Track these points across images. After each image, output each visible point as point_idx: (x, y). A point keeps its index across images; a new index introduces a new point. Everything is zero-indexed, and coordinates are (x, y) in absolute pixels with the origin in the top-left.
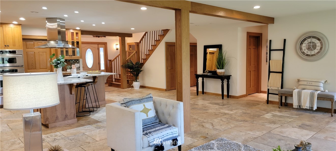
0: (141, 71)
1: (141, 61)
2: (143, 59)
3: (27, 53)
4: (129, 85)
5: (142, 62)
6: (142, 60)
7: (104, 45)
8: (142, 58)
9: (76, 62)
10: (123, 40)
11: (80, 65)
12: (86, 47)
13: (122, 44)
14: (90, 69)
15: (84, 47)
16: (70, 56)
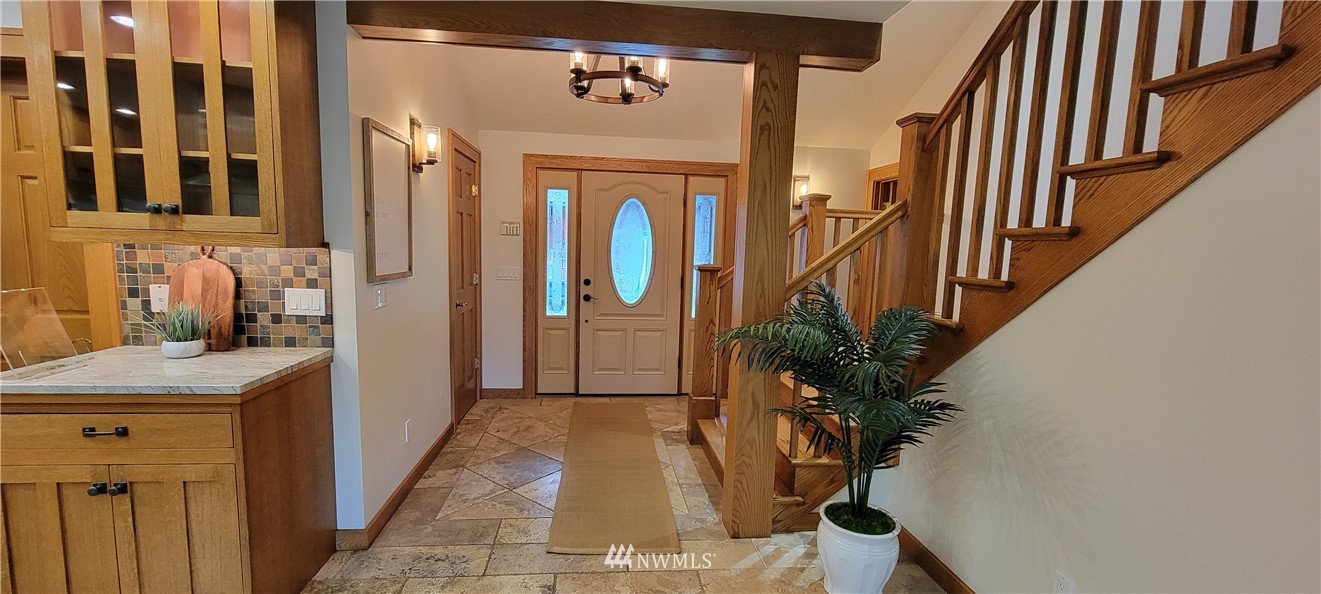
0: (930, 413)
1: (945, 307)
2: (964, 284)
4: (795, 509)
5: (956, 317)
6: (958, 290)
7: (724, 179)
8: (962, 271)
9: (299, 272)
10: (775, 87)
11: (329, 304)
12: (615, 186)
13: (762, 122)
14: (631, 311)
15: (607, 190)
16: (158, 218)
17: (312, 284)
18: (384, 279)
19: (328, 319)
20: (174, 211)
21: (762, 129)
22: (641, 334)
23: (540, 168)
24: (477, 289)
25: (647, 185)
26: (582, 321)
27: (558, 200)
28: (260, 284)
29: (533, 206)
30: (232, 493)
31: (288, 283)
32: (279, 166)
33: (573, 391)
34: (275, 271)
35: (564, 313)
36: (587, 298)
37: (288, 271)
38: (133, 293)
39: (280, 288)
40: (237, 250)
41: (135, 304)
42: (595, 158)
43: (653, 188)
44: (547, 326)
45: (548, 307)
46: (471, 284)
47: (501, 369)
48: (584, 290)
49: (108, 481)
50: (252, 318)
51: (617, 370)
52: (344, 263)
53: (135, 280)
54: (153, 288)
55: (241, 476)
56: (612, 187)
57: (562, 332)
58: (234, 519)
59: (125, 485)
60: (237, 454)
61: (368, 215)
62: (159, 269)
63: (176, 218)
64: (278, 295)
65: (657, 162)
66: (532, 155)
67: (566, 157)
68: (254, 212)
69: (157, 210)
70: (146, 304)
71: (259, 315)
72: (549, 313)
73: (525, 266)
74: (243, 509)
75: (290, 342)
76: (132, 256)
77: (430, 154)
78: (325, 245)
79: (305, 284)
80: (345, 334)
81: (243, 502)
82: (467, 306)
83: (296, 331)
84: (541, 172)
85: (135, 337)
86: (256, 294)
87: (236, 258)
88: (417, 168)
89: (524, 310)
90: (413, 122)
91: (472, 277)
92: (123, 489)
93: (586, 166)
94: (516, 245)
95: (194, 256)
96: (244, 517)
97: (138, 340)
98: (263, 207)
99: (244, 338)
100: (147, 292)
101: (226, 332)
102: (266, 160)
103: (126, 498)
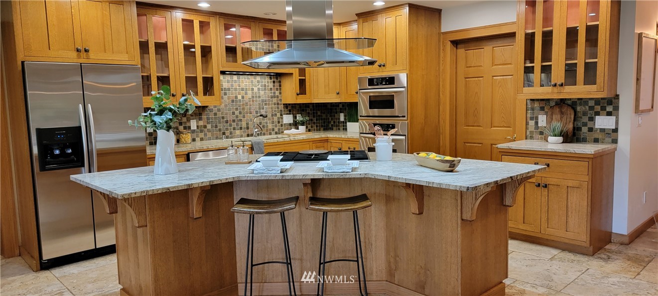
3: (467, 79)
9: (603, 108)
11: (617, 123)
16: (555, 88)
17: (609, 114)
18: (642, 112)
19: (616, 130)
20: (562, 85)
28: (584, 114)
30: (586, 193)
31: (597, 114)
32: (607, 63)
34: (592, 108)
37: (598, 108)
38: (532, 119)
39: (593, 116)
41: (532, 123)
49: (540, 183)
50: (580, 129)
53: (532, 114)
54: (540, 117)
55: (590, 187)
58: (585, 204)
59: (546, 185)
60: (589, 178)
61: (638, 80)
62: (542, 109)
63: (561, 88)
64: (592, 119)
68: (594, 83)
69: (555, 86)
70: (537, 123)
71: (583, 128)
74: (589, 201)
75: (596, 141)
76: (533, 104)
78: (616, 96)
79: (605, 114)
80: (623, 137)
81: (590, 198)
83: (600, 136)
85: (530, 136)
86: (582, 119)
92: (546, 186)
96: (590, 203)
97: (532, 138)
98: (598, 81)
99: (575, 138)
100: (537, 118)
101: (570, 135)
102: (602, 60)
103: (546, 190)
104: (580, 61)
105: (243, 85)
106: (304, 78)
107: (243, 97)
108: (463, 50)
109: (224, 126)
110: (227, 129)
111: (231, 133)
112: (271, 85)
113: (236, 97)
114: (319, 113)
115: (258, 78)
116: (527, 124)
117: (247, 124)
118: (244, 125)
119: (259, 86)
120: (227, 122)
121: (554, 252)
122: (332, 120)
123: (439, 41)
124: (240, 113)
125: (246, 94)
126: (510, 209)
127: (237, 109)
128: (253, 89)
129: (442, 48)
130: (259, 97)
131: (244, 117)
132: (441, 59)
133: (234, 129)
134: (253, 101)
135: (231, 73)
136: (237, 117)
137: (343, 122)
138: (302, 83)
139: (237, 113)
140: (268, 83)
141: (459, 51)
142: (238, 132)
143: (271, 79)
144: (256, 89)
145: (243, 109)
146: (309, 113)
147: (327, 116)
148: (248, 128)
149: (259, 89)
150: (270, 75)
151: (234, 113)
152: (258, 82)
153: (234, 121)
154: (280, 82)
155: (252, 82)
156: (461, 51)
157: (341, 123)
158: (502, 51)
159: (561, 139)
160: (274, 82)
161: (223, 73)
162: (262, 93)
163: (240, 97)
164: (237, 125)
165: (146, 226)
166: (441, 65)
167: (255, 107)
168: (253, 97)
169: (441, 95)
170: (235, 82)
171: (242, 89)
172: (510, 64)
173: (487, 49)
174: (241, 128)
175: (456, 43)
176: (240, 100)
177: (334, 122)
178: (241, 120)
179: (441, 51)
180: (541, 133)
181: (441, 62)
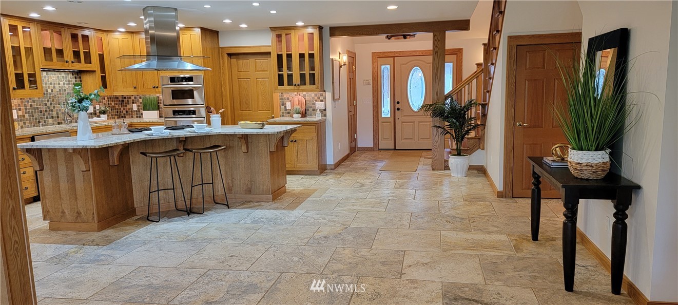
3: (239, 80)
7: (455, 56)
9: (319, 98)
10: (439, 40)
11: (325, 106)
12: (408, 62)
13: (436, 50)
14: (417, 114)
15: (405, 64)
16: (295, 87)
17: (322, 101)
18: (336, 100)
19: (325, 110)
20: (299, 85)
21: (436, 52)
22: (421, 123)
23: (378, 57)
24: (355, 106)
25: (421, 61)
26: (396, 119)
27: (386, 70)
28: (310, 101)
29: (376, 73)
30: (315, 142)
31: (316, 101)
32: (319, 74)
33: (393, 148)
34: (313, 98)
35: (389, 116)
36: (398, 109)
37: (316, 98)
38: (283, 105)
39: (314, 102)
40: (305, 93)
41: (283, 107)
42: (400, 52)
43: (425, 62)
44: (382, 121)
45: (383, 113)
46: (353, 105)
47: (365, 139)
48: (397, 106)
49: (293, 140)
50: (308, 110)
51: (411, 139)
52: (328, 95)
53: (283, 102)
54: (287, 103)
55: (317, 139)
56: (407, 63)
57: (388, 124)
61: (333, 83)
62: (288, 99)
64: (314, 104)
65: (426, 51)
66: (375, 53)
67: (389, 52)
68: (314, 84)
69: (295, 85)
70: (285, 107)
71: (310, 109)
72: (383, 116)
73: (373, 97)
76: (283, 96)
77: (344, 63)
78: (325, 91)
79: (320, 101)
80: (329, 113)
81: (317, 144)
82: (352, 113)
84: (379, 59)
85: (283, 115)
86: (309, 104)
87: (305, 95)
88: (341, 67)
89: (373, 115)
90: (339, 54)
91: (353, 102)
92: (295, 141)
93: (397, 55)
94: (370, 88)
95: (295, 95)
98: (316, 83)
99: (307, 114)
100: (286, 104)
101: (304, 113)
102: (317, 72)
103: (296, 143)
104: (307, 72)
105: (51, 80)
106: (104, 75)
107: (52, 91)
108: (235, 60)
109: (39, 115)
110: (41, 118)
111: (45, 122)
112: (73, 80)
113: (47, 91)
114: (113, 104)
115: (63, 74)
116: (281, 108)
117: (57, 113)
118: (55, 115)
119: (64, 81)
120: (41, 112)
121: (303, 176)
122: (124, 109)
123: (219, 52)
124: (51, 104)
125: (54, 87)
126: (286, 148)
127: (48, 101)
128: (59, 84)
129: (221, 58)
130: (65, 90)
131: (54, 107)
132: (221, 65)
133: (47, 118)
134: (60, 94)
135: (48, 70)
136: (49, 107)
137: (137, 111)
138: (104, 79)
139: (48, 104)
140: (71, 78)
141: (232, 60)
142: (50, 121)
143: (73, 75)
144: (62, 84)
145: (53, 100)
146: (105, 104)
147: (119, 107)
148: (58, 117)
149: (64, 83)
150: (73, 72)
151: (46, 104)
152: (63, 77)
153: (46, 111)
154: (80, 78)
155: (58, 77)
156: (234, 61)
157: (134, 112)
158: (261, 62)
159: (300, 115)
160: (76, 78)
161: (43, 70)
162: (67, 87)
163: (49, 90)
164: (49, 114)
165: (89, 170)
166: (221, 69)
167: (62, 100)
168: (60, 90)
169: (223, 90)
170: (45, 77)
171: (51, 84)
172: (267, 71)
173: (251, 60)
174: (53, 117)
175: (230, 55)
176: (50, 93)
177: (127, 112)
178: (52, 110)
179: (221, 59)
180: (289, 113)
181: (222, 67)
